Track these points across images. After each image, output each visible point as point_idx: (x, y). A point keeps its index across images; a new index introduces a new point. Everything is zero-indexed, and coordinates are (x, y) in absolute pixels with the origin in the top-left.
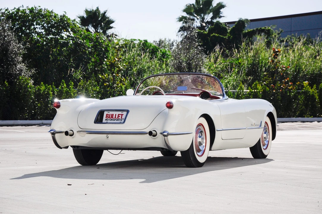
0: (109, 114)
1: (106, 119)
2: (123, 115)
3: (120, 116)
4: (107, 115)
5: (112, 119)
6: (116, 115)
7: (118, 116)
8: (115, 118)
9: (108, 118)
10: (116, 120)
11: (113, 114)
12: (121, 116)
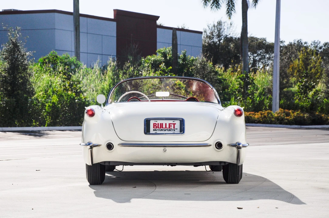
0: (157, 123)
1: (154, 129)
2: (175, 124)
3: (171, 126)
4: (155, 125)
5: (161, 129)
6: (166, 124)
7: (170, 126)
8: (166, 127)
9: (156, 128)
10: (167, 130)
11: (162, 124)
12: (173, 125)
